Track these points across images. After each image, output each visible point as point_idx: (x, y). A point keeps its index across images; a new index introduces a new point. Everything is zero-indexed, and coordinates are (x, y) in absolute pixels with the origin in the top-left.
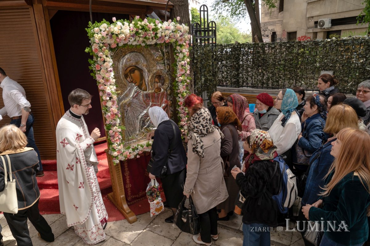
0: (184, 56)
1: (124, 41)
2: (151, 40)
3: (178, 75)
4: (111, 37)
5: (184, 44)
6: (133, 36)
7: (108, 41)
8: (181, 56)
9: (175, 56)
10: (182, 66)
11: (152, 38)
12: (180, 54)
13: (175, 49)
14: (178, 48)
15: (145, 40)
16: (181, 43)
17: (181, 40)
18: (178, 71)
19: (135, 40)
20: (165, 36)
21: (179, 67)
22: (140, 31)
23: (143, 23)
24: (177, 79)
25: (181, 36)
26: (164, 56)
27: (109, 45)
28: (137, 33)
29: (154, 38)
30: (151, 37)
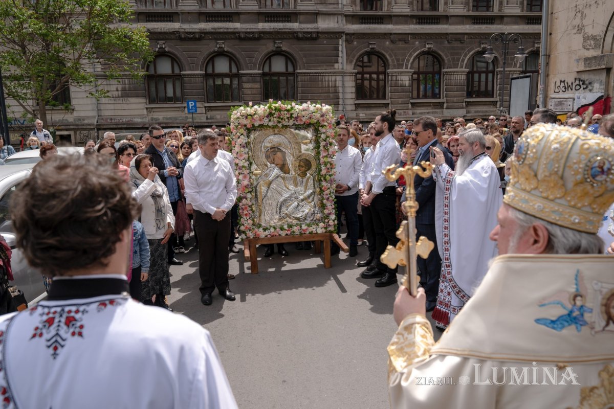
0: (327, 137)
1: (259, 122)
2: (287, 120)
3: (321, 157)
4: (247, 118)
5: (326, 124)
6: (267, 117)
7: (244, 122)
8: (323, 136)
9: (318, 138)
11: (288, 118)
12: (323, 134)
15: (280, 120)
16: (322, 123)
17: (323, 121)
18: (321, 153)
19: (270, 120)
20: (304, 116)
21: (322, 147)
22: (273, 112)
23: (277, 105)
24: (320, 162)
25: (322, 116)
27: (245, 126)
28: (270, 115)
29: (290, 118)
30: (285, 118)
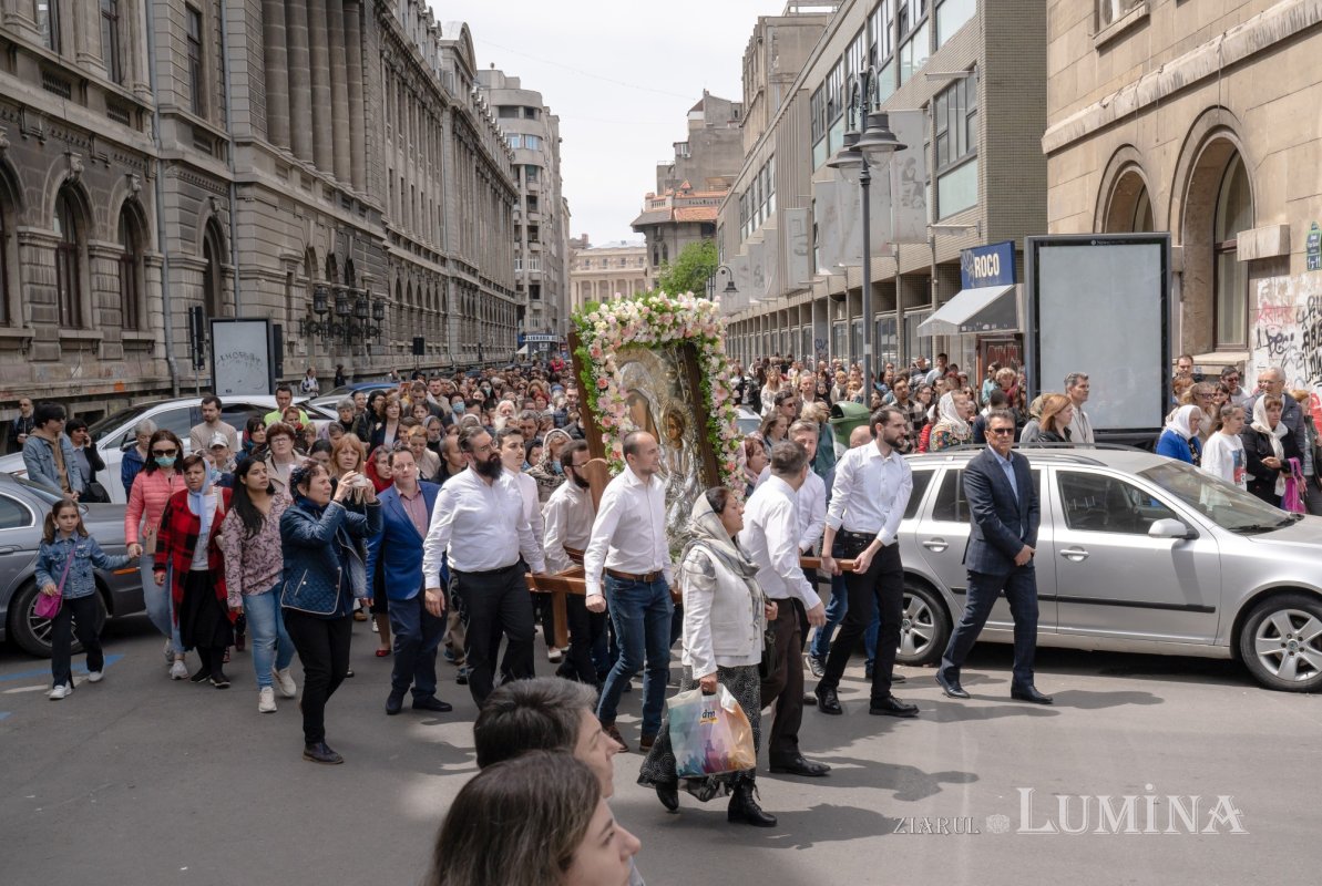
0: (722, 363)
2: (667, 331)
3: (716, 402)
5: (718, 337)
8: (715, 362)
9: (702, 365)
10: (721, 382)
12: (713, 358)
13: (701, 350)
14: (707, 346)
16: (709, 336)
17: (712, 329)
18: (714, 395)
19: (646, 332)
20: (688, 323)
21: (715, 385)
24: (713, 415)
25: (711, 321)
26: (676, 368)
